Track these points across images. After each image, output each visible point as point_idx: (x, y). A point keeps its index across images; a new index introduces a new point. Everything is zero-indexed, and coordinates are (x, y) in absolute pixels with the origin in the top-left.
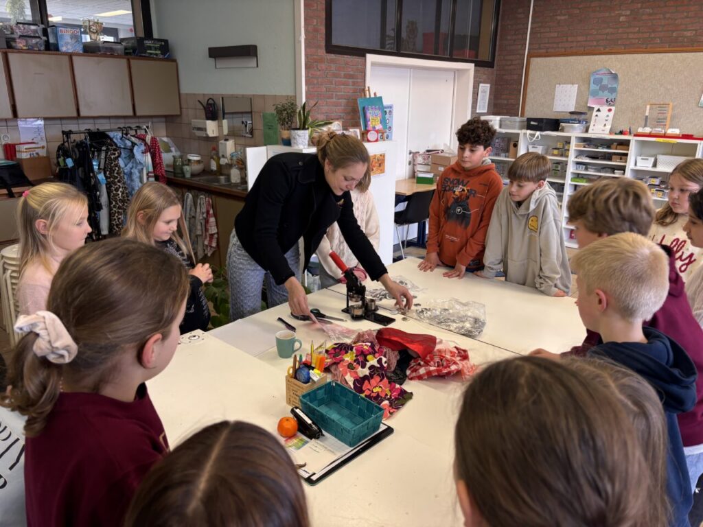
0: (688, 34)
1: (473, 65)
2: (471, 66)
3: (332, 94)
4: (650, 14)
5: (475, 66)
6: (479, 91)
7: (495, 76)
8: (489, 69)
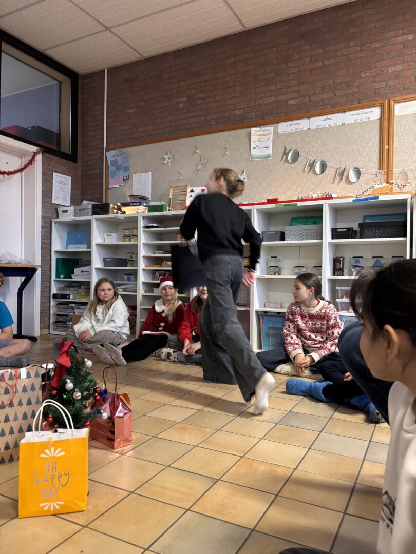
0: (238, 112)
4: (204, 99)
6: (52, 180)
7: (80, 171)
8: (69, 162)
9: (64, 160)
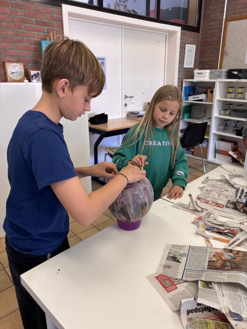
1: (180, 28)
2: (178, 29)
3: (23, 39)
5: (182, 29)
6: (185, 50)
7: (201, 39)
8: (195, 33)
9: (193, 32)
